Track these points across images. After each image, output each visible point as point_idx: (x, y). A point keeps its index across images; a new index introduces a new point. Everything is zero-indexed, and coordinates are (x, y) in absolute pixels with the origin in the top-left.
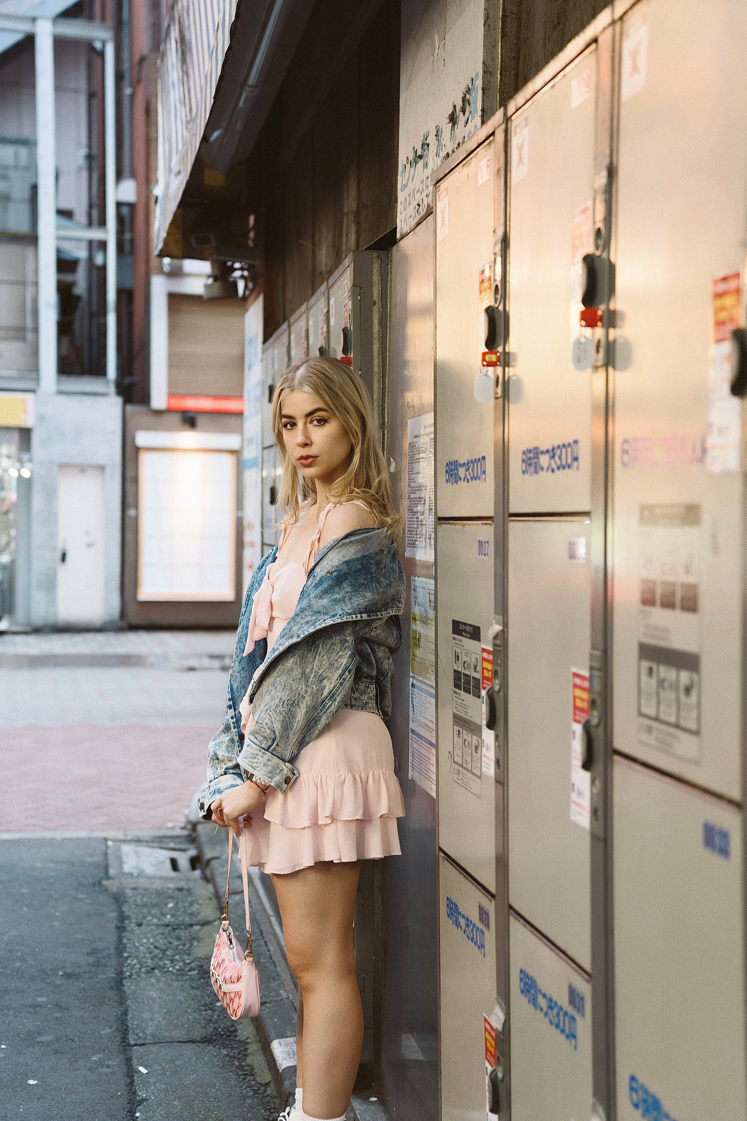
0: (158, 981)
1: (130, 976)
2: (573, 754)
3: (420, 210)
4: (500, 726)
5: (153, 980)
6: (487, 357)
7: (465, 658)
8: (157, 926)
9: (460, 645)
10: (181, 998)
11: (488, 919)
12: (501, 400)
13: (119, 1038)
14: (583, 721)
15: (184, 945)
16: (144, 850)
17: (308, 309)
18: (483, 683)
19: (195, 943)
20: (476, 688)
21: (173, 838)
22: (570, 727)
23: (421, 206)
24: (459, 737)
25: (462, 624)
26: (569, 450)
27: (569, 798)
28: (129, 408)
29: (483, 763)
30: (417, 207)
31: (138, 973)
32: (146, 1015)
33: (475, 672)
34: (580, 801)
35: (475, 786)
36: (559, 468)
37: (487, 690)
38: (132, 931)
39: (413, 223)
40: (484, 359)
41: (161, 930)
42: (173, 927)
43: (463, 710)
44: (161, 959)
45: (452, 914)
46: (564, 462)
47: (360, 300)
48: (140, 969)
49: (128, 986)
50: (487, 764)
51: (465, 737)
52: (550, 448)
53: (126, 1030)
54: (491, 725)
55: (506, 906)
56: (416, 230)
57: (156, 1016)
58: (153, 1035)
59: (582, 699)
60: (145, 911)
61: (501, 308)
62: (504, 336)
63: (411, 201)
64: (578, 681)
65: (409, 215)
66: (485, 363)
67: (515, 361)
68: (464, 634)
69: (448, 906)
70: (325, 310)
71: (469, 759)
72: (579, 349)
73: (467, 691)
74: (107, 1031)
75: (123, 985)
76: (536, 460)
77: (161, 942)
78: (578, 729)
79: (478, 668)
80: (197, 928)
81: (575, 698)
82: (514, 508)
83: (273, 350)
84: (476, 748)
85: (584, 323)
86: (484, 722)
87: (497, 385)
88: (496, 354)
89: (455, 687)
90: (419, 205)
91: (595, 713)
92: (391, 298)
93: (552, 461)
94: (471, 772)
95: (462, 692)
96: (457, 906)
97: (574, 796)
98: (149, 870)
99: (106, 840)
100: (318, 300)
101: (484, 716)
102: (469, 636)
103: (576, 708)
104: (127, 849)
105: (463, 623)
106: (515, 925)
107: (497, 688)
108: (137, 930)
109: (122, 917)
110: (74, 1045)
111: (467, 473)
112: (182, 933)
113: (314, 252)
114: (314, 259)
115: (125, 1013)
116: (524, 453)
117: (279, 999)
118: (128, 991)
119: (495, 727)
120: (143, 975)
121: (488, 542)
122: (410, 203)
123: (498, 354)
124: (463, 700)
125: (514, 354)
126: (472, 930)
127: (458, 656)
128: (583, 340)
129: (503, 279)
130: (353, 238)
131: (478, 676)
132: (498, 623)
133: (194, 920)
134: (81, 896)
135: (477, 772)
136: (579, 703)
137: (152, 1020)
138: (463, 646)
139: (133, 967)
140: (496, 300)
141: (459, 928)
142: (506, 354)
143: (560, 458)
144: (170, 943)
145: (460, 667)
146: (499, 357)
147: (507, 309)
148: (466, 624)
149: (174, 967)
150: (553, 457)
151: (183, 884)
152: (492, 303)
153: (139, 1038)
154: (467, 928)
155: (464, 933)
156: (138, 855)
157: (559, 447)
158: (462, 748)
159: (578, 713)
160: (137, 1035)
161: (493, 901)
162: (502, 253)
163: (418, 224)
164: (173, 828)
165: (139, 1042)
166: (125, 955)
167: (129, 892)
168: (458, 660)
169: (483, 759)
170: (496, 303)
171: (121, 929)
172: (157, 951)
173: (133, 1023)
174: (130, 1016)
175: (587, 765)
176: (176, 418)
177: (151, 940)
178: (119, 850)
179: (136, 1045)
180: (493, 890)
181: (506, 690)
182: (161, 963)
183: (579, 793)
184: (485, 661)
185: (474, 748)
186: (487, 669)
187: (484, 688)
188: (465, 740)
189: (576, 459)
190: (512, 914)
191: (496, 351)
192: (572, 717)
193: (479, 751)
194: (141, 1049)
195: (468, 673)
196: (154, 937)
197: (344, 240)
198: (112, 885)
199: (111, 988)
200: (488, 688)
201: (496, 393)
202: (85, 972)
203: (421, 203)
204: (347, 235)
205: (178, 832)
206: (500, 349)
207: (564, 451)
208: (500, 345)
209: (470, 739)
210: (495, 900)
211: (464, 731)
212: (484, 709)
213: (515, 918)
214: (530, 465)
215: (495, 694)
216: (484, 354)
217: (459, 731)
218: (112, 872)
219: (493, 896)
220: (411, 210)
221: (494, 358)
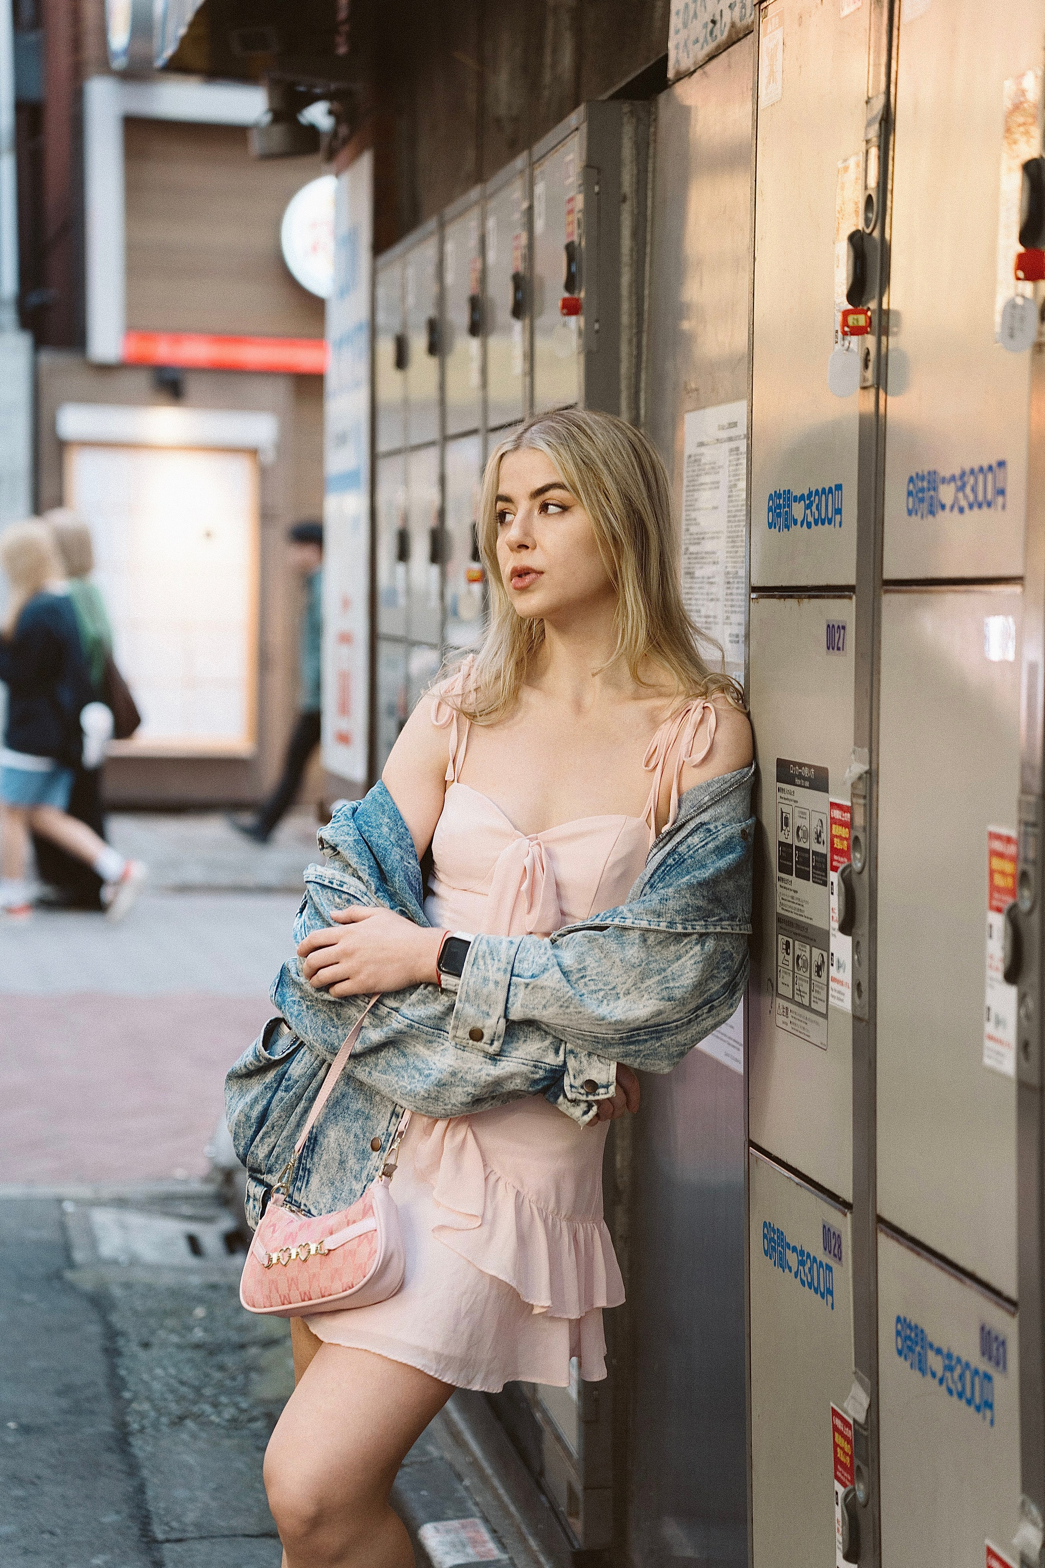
0: (194, 1436)
1: (142, 1430)
2: (988, 961)
3: (717, 31)
4: (863, 928)
5: (185, 1436)
6: (851, 319)
7: (799, 822)
8: (180, 1347)
9: (791, 800)
10: (240, 1465)
11: (840, 1246)
12: (872, 392)
13: (135, 1530)
14: (1006, 907)
15: (234, 1379)
16: (135, 1219)
17: (485, 198)
18: (832, 860)
19: (254, 1376)
20: (820, 869)
21: (188, 1198)
22: (984, 918)
23: (718, 25)
24: (788, 954)
25: (795, 766)
26: (990, 477)
27: (981, 1028)
28: (47, 358)
29: (830, 992)
30: (711, 25)
31: (156, 1426)
32: (180, 1493)
33: (819, 842)
34: (999, 1033)
35: (817, 1030)
36: (971, 506)
37: (840, 870)
38: (134, 1357)
39: (702, 54)
40: (845, 323)
41: (189, 1354)
42: (211, 1350)
43: (795, 909)
44: (195, 1403)
45: (774, 1248)
46: (980, 497)
47: (598, 194)
48: (158, 1418)
49: (140, 1447)
50: (839, 992)
51: (798, 952)
52: (957, 473)
53: (147, 1517)
54: (847, 927)
55: (872, 1218)
56: (709, 68)
57: (198, 1493)
58: (197, 1525)
59: (1003, 873)
60: (152, 1322)
61: (876, 234)
62: (881, 280)
63: (698, 13)
64: (998, 846)
65: (693, 38)
66: (846, 329)
67: (898, 325)
68: (798, 781)
69: (765, 1236)
70: (525, 205)
71: (805, 988)
72: (1013, 316)
73: (803, 875)
74: (110, 1518)
75: (129, 1444)
76: (932, 493)
77: (189, 1373)
78: (998, 922)
79: (824, 836)
80: (253, 1351)
81: (992, 872)
82: (891, 572)
83: (404, 268)
84: (819, 968)
85: (1021, 274)
86: (835, 925)
87: (866, 366)
88: (865, 313)
89: (780, 871)
90: (714, 22)
91: (1026, 893)
92: (653, 189)
93: (960, 495)
94: (809, 1009)
95: (793, 878)
96: (782, 1233)
97: (989, 1028)
98: (148, 1253)
99: (60, 1201)
100: (507, 183)
101: (836, 915)
102: (807, 784)
103: (994, 888)
104: (103, 1218)
105: (795, 764)
106: (888, 1247)
107: (858, 865)
108: (142, 1355)
109: (112, 1334)
110: (55, 1541)
111: (808, 511)
112: (230, 1360)
113: (481, 77)
114: (482, 90)
115: (141, 1489)
116: (911, 480)
117: (424, 1459)
118: (140, 1454)
119: (854, 930)
120: (164, 1428)
121: (844, 628)
122: (695, 16)
123: (869, 313)
124: (796, 892)
125: (897, 313)
126: (810, 1269)
127: (786, 818)
128: (1019, 301)
129: (881, 184)
130: (567, 59)
131: (823, 849)
132: (860, 760)
133: (247, 1337)
134: (28, 1297)
135: (821, 1007)
136: (999, 881)
137: (192, 1500)
138: (796, 802)
139: (142, 1415)
140: (867, 221)
141: (787, 1270)
142: (884, 314)
143: (974, 490)
144: (207, 1375)
145: (790, 837)
146: (870, 318)
147: (887, 236)
148: (801, 765)
149: (219, 1414)
150: (962, 488)
151: (216, 1278)
152: (861, 226)
153: (172, 1529)
154: (801, 1268)
155: (796, 1277)
156: (124, 1227)
157: (972, 472)
158: (793, 971)
159: (996, 895)
160: (167, 1524)
161: (849, 1215)
162: (880, 142)
163: (711, 57)
164: (185, 1181)
165: (174, 1535)
166: (127, 1395)
167: (117, 1292)
168: (787, 825)
169: (831, 984)
170: (868, 227)
171: (112, 1352)
172: (184, 1390)
173: (156, 1505)
174: (150, 1493)
175: (1012, 975)
176: (141, 381)
177: (172, 1371)
178: (87, 1218)
179: (168, 1541)
180: (847, 1194)
181: (873, 867)
182: (195, 1409)
183: (998, 1022)
184: (835, 824)
185: (814, 969)
186: (840, 837)
187: (835, 869)
188: (798, 957)
189: (1001, 492)
190: (882, 1231)
191: (865, 308)
192: (987, 904)
193: (824, 974)
194: (177, 1547)
195: (806, 846)
196: (175, 1365)
197: (548, 60)
198: (85, 1280)
199: (109, 1449)
200: (841, 867)
201: (864, 379)
202: (57, 1424)
203: (718, 18)
204: (554, 51)
205: (196, 1187)
206: (873, 305)
207: (981, 478)
208: (874, 297)
209: (808, 955)
210: (851, 1213)
211: (796, 942)
212: (835, 902)
213: (887, 1235)
214: (922, 500)
215: (854, 876)
216: (846, 314)
217: (788, 943)
218: (79, 1256)
219: (846, 1206)
220: (698, 28)
221: (862, 320)
